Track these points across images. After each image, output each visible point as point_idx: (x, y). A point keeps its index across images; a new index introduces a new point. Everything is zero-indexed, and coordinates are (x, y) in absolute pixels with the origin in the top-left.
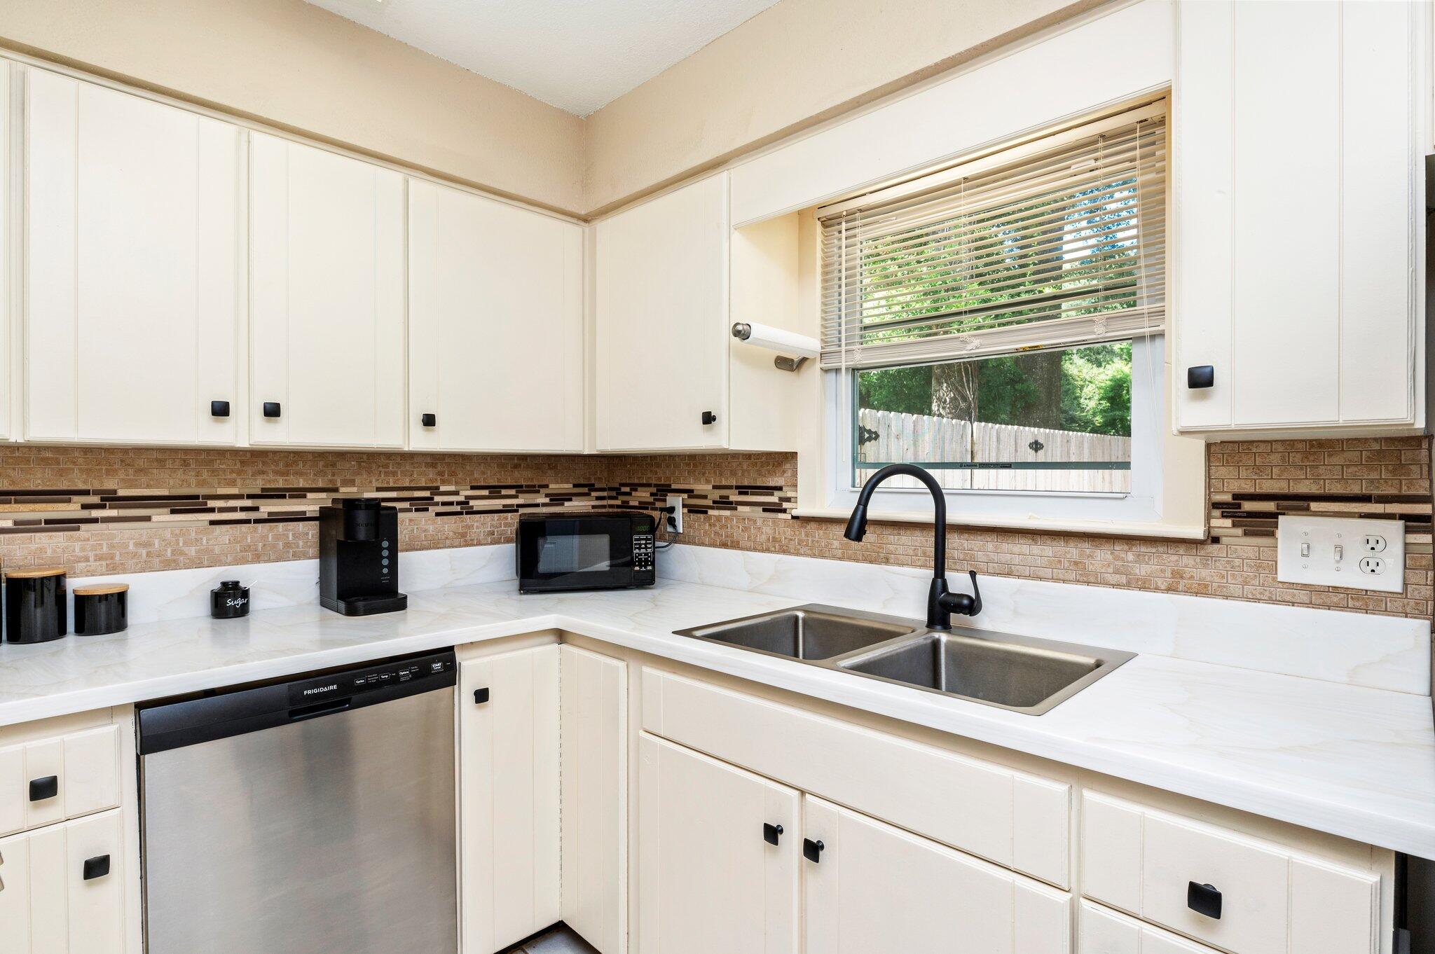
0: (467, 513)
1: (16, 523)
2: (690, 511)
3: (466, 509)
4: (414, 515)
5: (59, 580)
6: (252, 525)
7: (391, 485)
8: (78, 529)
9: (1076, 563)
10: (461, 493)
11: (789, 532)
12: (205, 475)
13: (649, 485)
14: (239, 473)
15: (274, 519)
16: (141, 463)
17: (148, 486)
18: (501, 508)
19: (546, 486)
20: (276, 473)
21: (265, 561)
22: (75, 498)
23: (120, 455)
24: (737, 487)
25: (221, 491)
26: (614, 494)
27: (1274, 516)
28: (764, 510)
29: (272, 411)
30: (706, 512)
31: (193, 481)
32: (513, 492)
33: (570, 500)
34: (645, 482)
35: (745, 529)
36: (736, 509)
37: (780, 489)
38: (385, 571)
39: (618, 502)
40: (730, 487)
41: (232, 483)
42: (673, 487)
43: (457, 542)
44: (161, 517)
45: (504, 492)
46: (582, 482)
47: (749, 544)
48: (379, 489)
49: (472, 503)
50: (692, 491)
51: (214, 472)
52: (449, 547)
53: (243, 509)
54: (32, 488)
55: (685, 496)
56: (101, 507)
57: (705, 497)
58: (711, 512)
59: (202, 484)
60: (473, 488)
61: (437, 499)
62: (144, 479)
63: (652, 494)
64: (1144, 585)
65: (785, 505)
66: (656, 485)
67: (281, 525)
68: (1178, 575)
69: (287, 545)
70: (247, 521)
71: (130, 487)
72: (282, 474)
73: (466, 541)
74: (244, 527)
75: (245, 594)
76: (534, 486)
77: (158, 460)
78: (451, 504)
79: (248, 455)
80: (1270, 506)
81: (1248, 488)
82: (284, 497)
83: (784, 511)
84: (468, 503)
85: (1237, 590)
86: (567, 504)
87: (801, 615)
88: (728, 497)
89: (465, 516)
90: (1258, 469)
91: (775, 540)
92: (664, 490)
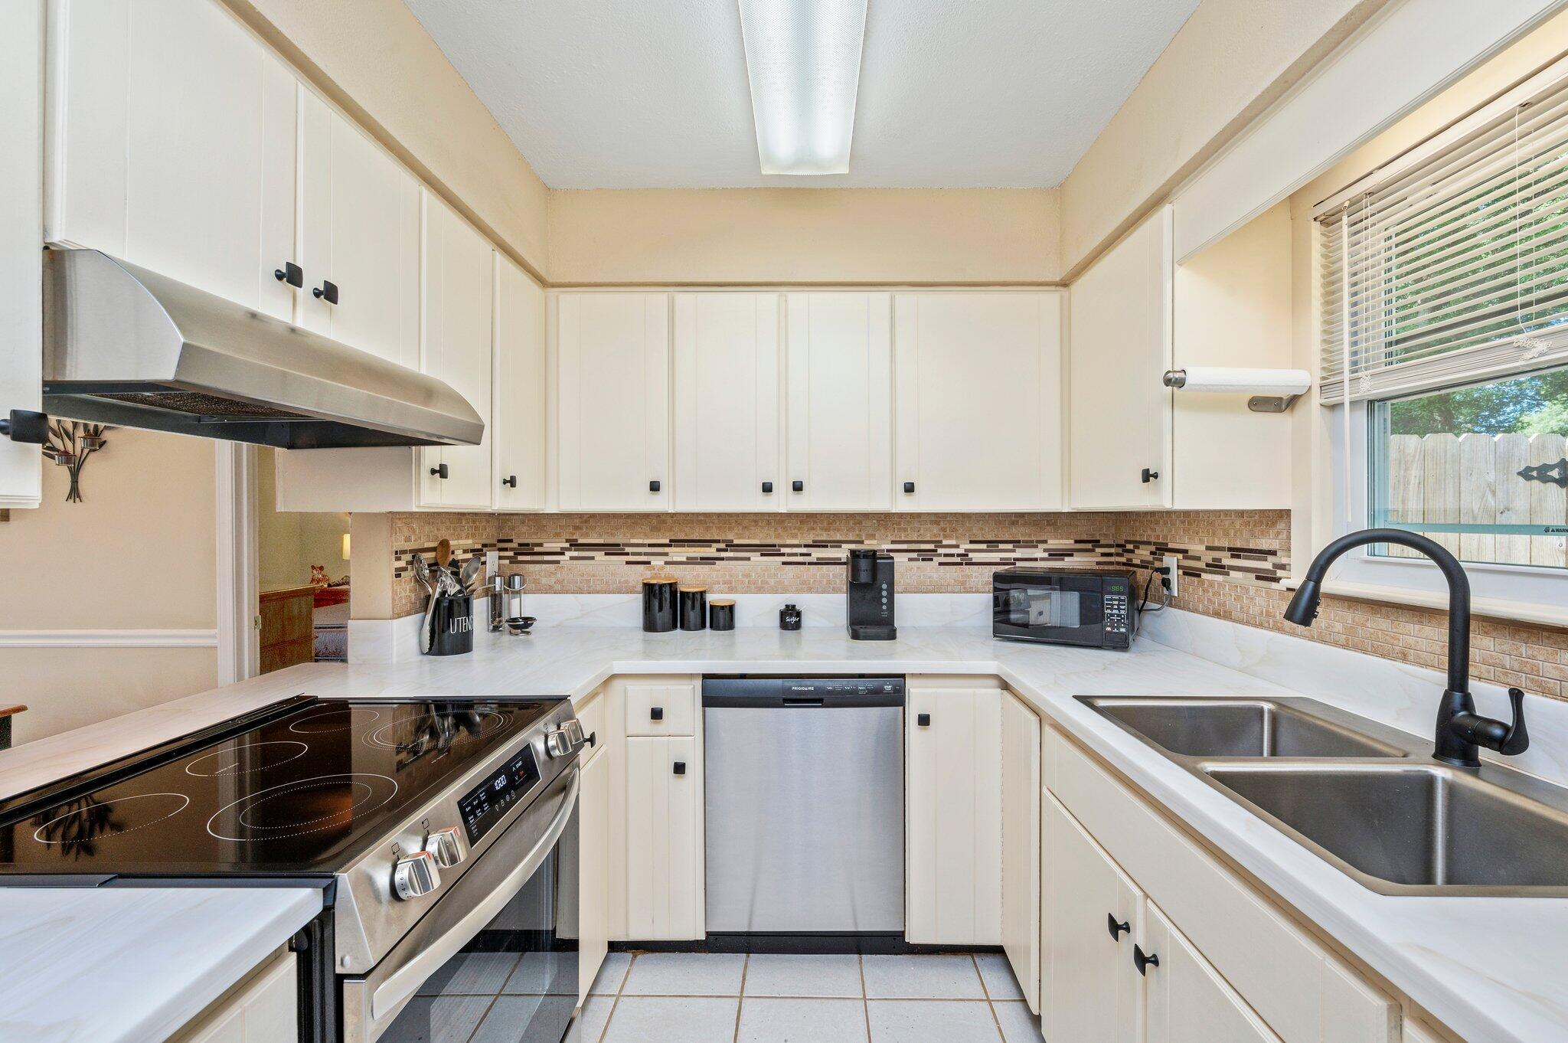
0: (967, 564)
1: (688, 558)
2: (1185, 573)
3: (965, 560)
4: (921, 563)
5: (702, 593)
6: (807, 566)
7: (903, 539)
8: (715, 564)
10: (961, 546)
12: (780, 531)
13: (1149, 543)
14: (799, 529)
15: (820, 562)
16: (745, 523)
17: (749, 538)
18: (998, 561)
19: (1045, 542)
20: (822, 529)
21: (815, 593)
22: (714, 545)
23: (735, 518)
25: (789, 542)
26: (1120, 550)
28: (1258, 578)
29: (798, 487)
30: (1199, 576)
31: (772, 533)
32: (1010, 546)
33: (1072, 555)
34: (1145, 540)
35: (1238, 598)
36: (1228, 574)
37: (1273, 553)
38: (884, 607)
39: (1123, 560)
40: (1223, 549)
41: (795, 536)
42: (1170, 546)
43: (957, 588)
44: (755, 557)
45: (1001, 546)
46: (1085, 538)
47: (1241, 616)
48: (893, 542)
49: (971, 555)
50: (1187, 551)
51: (785, 529)
52: (950, 592)
53: (802, 555)
54: (694, 538)
55: (1180, 556)
56: (726, 550)
57: (1198, 559)
58: (1204, 576)
59: (778, 536)
60: (971, 542)
61: (940, 551)
62: (747, 533)
63: (1152, 553)
66: (1155, 544)
67: (825, 567)
69: (829, 582)
70: (804, 564)
71: (740, 538)
72: (827, 530)
73: (965, 588)
74: (802, 567)
75: (798, 614)
76: (1032, 542)
77: (755, 521)
78: (953, 555)
79: (805, 516)
82: (827, 546)
83: (1278, 580)
84: (967, 555)
86: (1067, 559)
87: (1267, 706)
88: (1221, 560)
89: (964, 566)
91: (1268, 614)
92: (1162, 549)
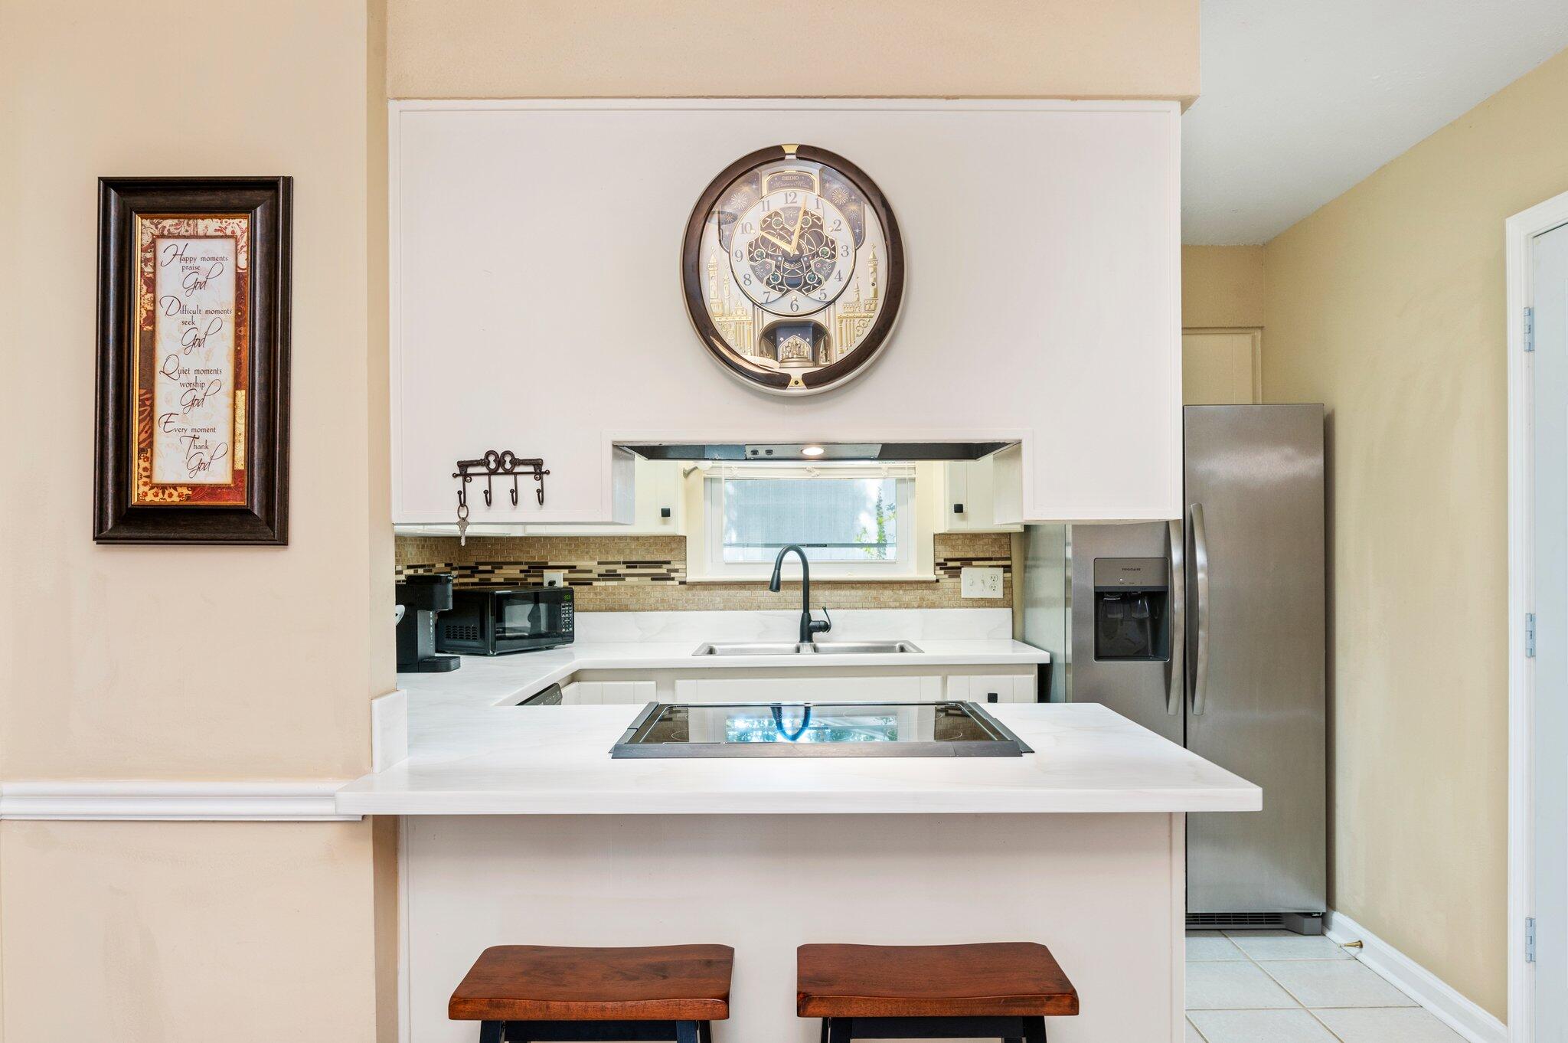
2: (570, 584)
9: (875, 598)
11: (676, 595)
13: (520, 563)
24: (624, 563)
26: (468, 572)
27: (960, 568)
28: (653, 579)
30: (591, 584)
34: (512, 560)
35: (633, 595)
36: (624, 580)
37: (669, 563)
39: (476, 580)
40: (618, 563)
42: (550, 564)
47: (637, 607)
50: (575, 567)
55: (566, 571)
57: (590, 571)
58: (595, 583)
63: (523, 571)
64: (908, 606)
65: (673, 575)
66: (526, 563)
68: (922, 599)
80: (958, 564)
81: (949, 556)
83: (673, 579)
85: (946, 604)
88: (615, 571)
90: (953, 547)
91: (663, 600)
92: (540, 567)
